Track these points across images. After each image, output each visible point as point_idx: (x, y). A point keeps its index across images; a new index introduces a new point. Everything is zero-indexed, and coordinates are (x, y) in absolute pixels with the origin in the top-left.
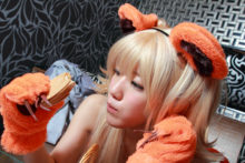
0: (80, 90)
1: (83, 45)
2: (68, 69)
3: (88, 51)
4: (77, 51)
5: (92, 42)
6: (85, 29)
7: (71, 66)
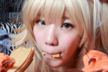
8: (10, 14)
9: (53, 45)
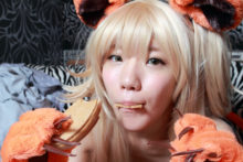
0: (39, 92)
1: (16, 35)
2: (15, 73)
3: (25, 40)
4: (12, 45)
5: (24, 28)
6: (10, 16)
7: (16, 68)
8: (65, 52)
9: (132, 88)
